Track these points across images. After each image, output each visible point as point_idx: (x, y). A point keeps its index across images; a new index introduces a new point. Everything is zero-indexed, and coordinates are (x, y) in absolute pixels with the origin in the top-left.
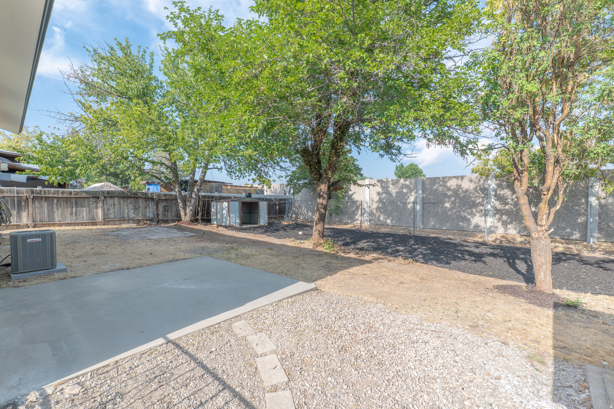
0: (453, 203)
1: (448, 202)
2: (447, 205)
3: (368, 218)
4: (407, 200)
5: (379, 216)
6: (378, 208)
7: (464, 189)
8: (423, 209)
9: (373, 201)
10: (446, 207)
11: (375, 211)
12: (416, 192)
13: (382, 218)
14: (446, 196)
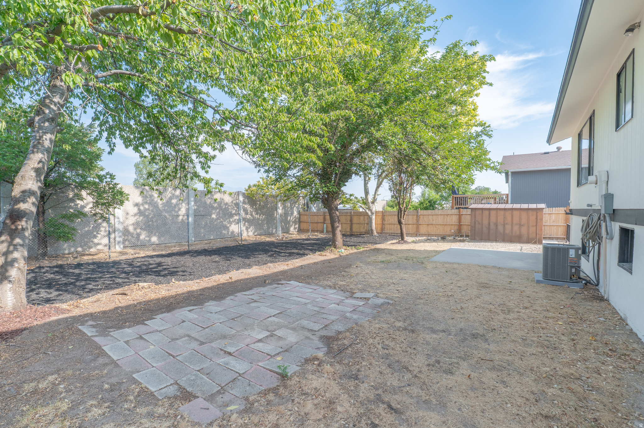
0: (218, 214)
1: (214, 213)
2: (214, 216)
3: (121, 239)
4: (177, 212)
5: (139, 235)
6: (136, 225)
7: (225, 202)
8: (195, 221)
9: (127, 214)
10: (213, 218)
11: (131, 229)
12: (188, 204)
13: (142, 237)
14: (213, 208)
